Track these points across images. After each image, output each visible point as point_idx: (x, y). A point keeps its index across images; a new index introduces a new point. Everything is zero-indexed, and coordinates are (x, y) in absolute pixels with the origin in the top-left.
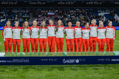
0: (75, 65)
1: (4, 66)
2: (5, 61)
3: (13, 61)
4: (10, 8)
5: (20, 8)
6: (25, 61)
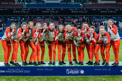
0: (80, 76)
1: (3, 76)
2: (4, 72)
3: (12, 72)
4: (8, 16)
5: (18, 16)
6: (25, 72)
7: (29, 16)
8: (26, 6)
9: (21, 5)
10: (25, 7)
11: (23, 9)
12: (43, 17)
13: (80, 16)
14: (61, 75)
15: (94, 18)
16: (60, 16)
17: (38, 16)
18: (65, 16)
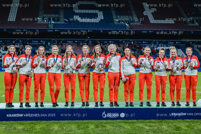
0: (119, 121)
1: (19, 122)
2: (21, 115)
4: (28, 39)
5: (42, 40)
6: (49, 115)
7: (57, 40)
8: (52, 25)
9: (46, 24)
10: (51, 27)
11: (49, 30)
12: (76, 42)
13: (125, 41)
14: (96, 120)
15: (145, 43)
16: (98, 41)
17: (69, 40)
18: (106, 41)
